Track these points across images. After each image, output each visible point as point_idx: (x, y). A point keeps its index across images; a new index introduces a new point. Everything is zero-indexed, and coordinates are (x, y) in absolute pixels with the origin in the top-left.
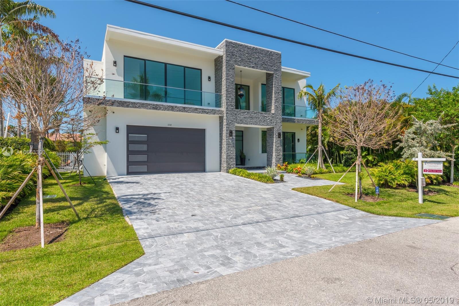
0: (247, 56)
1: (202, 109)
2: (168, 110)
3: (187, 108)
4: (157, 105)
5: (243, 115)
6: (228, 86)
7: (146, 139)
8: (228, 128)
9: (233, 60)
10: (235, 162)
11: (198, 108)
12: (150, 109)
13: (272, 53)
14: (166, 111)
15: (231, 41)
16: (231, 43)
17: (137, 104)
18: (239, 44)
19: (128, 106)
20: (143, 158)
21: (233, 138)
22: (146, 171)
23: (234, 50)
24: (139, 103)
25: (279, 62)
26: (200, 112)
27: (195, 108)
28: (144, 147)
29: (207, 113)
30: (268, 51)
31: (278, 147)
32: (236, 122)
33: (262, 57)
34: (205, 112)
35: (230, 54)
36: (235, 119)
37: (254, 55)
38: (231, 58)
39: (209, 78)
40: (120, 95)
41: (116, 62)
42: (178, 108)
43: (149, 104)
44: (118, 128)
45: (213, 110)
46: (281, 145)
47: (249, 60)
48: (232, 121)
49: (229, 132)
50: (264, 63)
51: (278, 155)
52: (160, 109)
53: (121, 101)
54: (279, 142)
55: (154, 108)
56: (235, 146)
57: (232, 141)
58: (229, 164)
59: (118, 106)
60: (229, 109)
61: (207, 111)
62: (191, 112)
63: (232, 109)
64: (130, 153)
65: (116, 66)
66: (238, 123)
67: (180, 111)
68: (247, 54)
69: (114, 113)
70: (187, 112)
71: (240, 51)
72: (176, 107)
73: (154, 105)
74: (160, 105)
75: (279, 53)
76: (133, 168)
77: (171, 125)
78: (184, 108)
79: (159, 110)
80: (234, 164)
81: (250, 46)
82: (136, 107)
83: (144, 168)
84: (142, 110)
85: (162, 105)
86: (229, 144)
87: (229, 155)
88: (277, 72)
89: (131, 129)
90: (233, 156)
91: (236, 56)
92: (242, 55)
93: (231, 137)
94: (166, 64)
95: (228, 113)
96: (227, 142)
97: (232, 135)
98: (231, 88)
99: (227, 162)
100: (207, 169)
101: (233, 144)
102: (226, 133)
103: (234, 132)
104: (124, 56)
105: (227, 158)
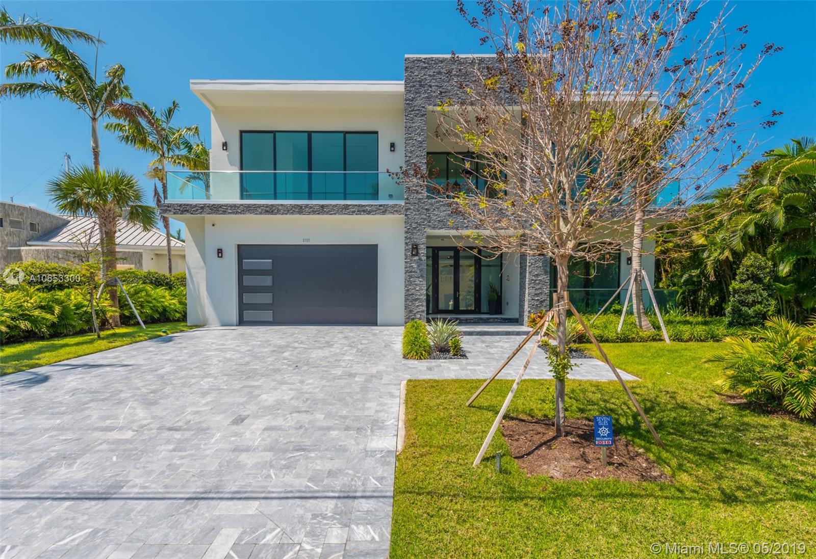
0: (456, 82)
1: (359, 206)
2: (292, 213)
3: (327, 206)
4: (272, 205)
5: (445, 211)
6: (411, 152)
7: (270, 267)
8: (410, 238)
9: (423, 96)
10: (425, 308)
11: (350, 205)
12: (261, 213)
14: (288, 216)
15: (418, 56)
16: (419, 60)
17: (239, 207)
18: (437, 59)
19: (224, 212)
20: (267, 298)
21: (420, 259)
22: (271, 319)
23: (425, 75)
24: (242, 205)
26: (354, 212)
27: (344, 205)
28: (268, 281)
29: (369, 213)
31: (537, 275)
32: (429, 226)
34: (364, 211)
35: (414, 86)
36: (425, 219)
38: (417, 93)
39: (392, 145)
41: (226, 143)
42: (311, 208)
43: (260, 206)
44: (221, 250)
45: (381, 206)
46: (546, 273)
48: (420, 225)
49: (410, 247)
51: (537, 295)
52: (278, 212)
53: (214, 205)
54: (541, 264)
55: (267, 212)
56: (425, 276)
57: (418, 266)
58: (411, 311)
59: (209, 214)
60: (412, 201)
61: (369, 208)
62: (335, 214)
63: (419, 199)
64: (243, 289)
65: (226, 150)
66: (434, 228)
67: (314, 212)
68: (458, 76)
69: (213, 225)
70: (327, 213)
71: (439, 73)
72: (307, 206)
73: (267, 206)
74: (278, 205)
76: (248, 315)
77: (308, 240)
78: (323, 206)
79: (276, 214)
80: (423, 311)
81: (466, 58)
82: (237, 213)
83: (268, 315)
84: (249, 216)
85: (282, 205)
86: (411, 272)
87: (412, 294)
89: (244, 251)
90: (421, 295)
91: (430, 86)
92: (443, 81)
93: (416, 258)
94: (310, 133)
95: (410, 209)
96: (406, 267)
97: (417, 254)
98: (417, 156)
99: (406, 308)
100: (380, 320)
101: (421, 270)
102: (406, 250)
103: (422, 246)
104: (242, 132)
105: (406, 300)
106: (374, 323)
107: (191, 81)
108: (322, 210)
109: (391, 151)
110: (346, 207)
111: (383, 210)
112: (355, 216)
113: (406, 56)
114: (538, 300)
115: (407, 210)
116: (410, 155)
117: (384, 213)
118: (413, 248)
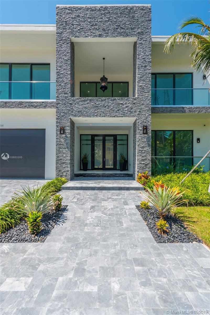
0: (89, 22)
1: (29, 102)
3: (9, 102)
5: (82, 105)
6: (60, 67)
8: (60, 123)
9: (68, 31)
11: (23, 102)
13: (135, 8)
15: (65, 6)
16: (66, 8)
18: (77, 7)
21: (66, 136)
23: (69, 17)
25: (147, 20)
26: (26, 106)
27: (19, 102)
29: (35, 107)
30: (126, 8)
31: (143, 147)
32: (72, 115)
33: (115, 18)
34: (32, 106)
36: (69, 110)
37: (102, 18)
38: (64, 29)
46: (149, 145)
47: (93, 27)
48: (66, 114)
50: (119, 26)
51: (143, 160)
54: (145, 140)
56: (69, 147)
57: (65, 141)
58: (60, 171)
60: (61, 98)
61: (35, 104)
62: (14, 108)
63: (65, 97)
66: (75, 116)
68: (91, 18)
70: (9, 107)
71: (79, 16)
75: (147, 8)
78: (6, 103)
80: (68, 171)
81: (95, 7)
86: (60, 145)
87: (61, 160)
88: (144, 36)
90: (67, 160)
91: (73, 25)
92: (81, 21)
93: (64, 136)
94: (11, 65)
95: (59, 103)
96: (57, 142)
97: (64, 133)
98: (64, 69)
99: (57, 168)
100: (46, 177)
101: (67, 144)
102: (57, 130)
103: (68, 128)
105: (57, 163)
110: (21, 103)
112: (26, 109)
113: (57, 6)
114: (144, 164)
115: (57, 104)
116: (59, 69)
117: (45, 107)
118: (61, 129)
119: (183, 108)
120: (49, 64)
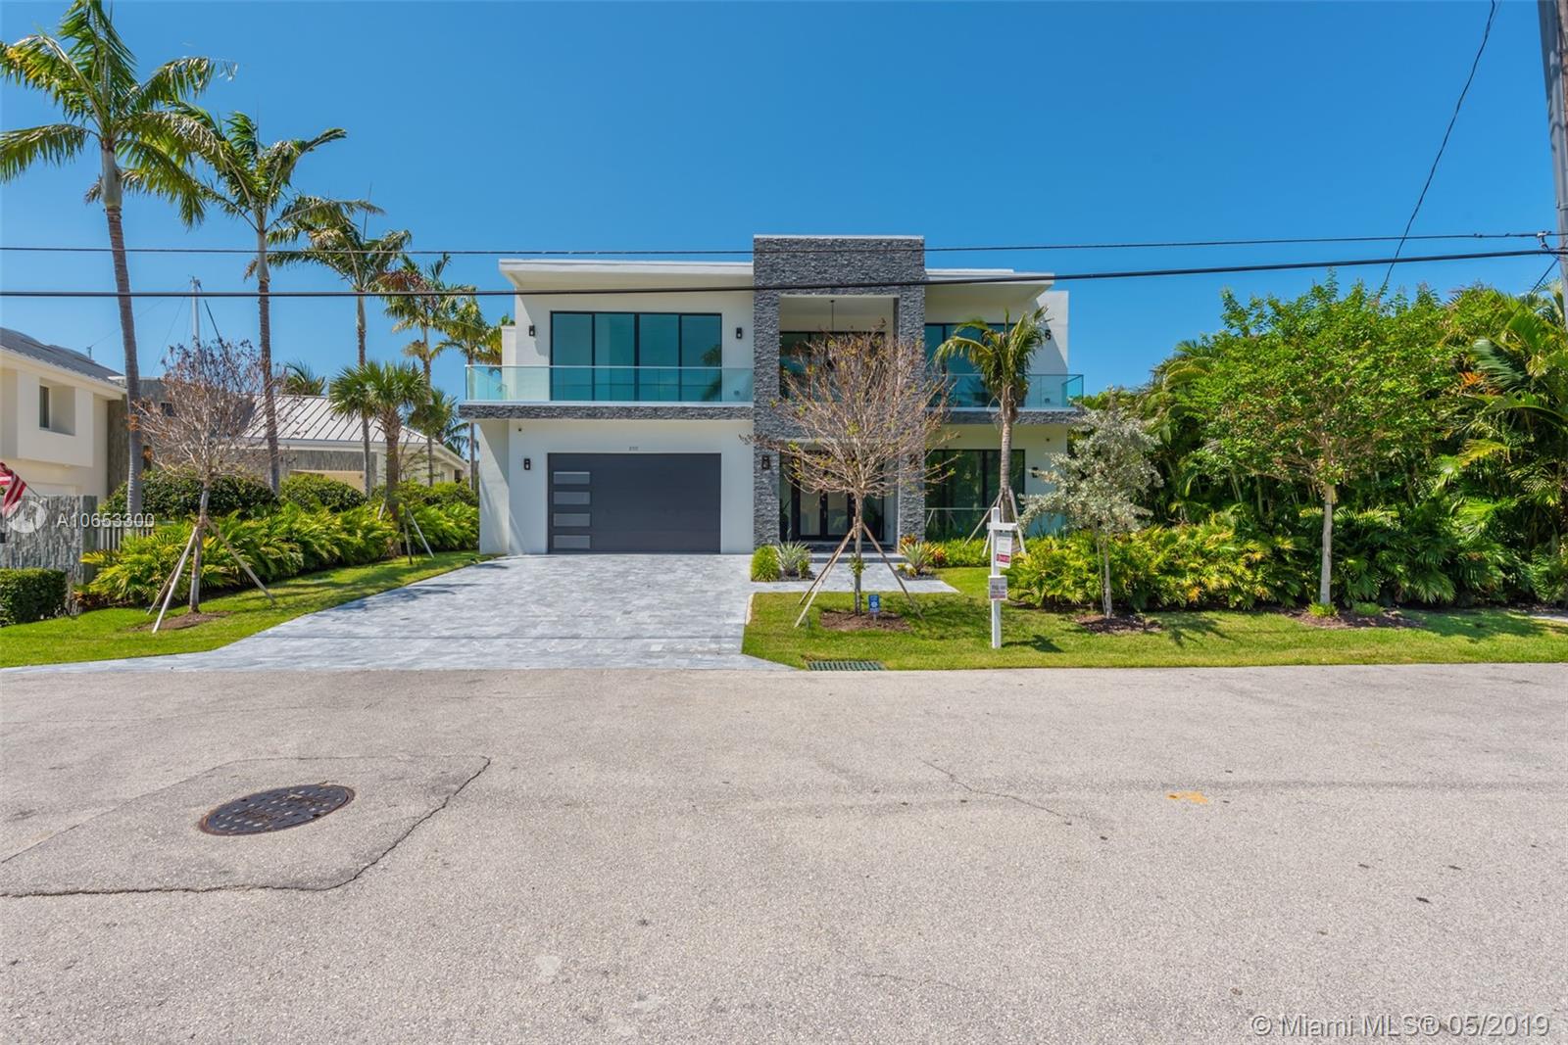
0: (814, 267)
1: (699, 409)
2: (619, 418)
3: (661, 408)
4: (595, 408)
6: (761, 347)
7: (587, 481)
8: (760, 448)
9: (775, 282)
10: (778, 532)
12: (581, 417)
13: (895, 243)
14: (614, 420)
15: (770, 237)
16: (770, 241)
17: (555, 410)
18: (791, 240)
19: (537, 416)
20: (583, 520)
21: (772, 473)
22: (588, 546)
23: (777, 258)
24: (558, 407)
25: (916, 265)
26: (693, 416)
28: (584, 498)
29: (711, 417)
30: (880, 242)
31: (910, 493)
32: (783, 434)
33: (860, 260)
34: (705, 415)
35: (765, 271)
36: (778, 426)
37: (836, 260)
38: (768, 279)
39: (739, 331)
40: (540, 396)
41: (534, 327)
42: (642, 411)
43: (580, 408)
44: (529, 460)
45: (725, 409)
46: (921, 489)
47: (820, 276)
48: (772, 432)
49: (761, 458)
50: (867, 274)
51: (910, 516)
52: (602, 416)
53: (525, 407)
54: (913, 480)
55: (589, 416)
56: (778, 492)
57: (770, 481)
58: (761, 536)
59: (519, 417)
60: (762, 404)
61: (711, 412)
62: (671, 418)
64: (553, 509)
65: (534, 335)
66: (788, 436)
67: (645, 416)
68: (815, 260)
69: (520, 430)
70: (661, 417)
71: (794, 256)
72: (636, 409)
73: (589, 408)
74: (603, 407)
75: (916, 242)
76: (560, 541)
77: (637, 448)
78: (656, 409)
79: (599, 418)
80: (775, 536)
81: (824, 240)
82: (553, 417)
83: (584, 541)
84: (566, 421)
85: (607, 408)
86: (761, 488)
87: (763, 515)
88: (912, 293)
89: (556, 462)
90: (774, 516)
91: (784, 271)
92: (799, 265)
93: (767, 472)
94: (637, 315)
95: (759, 413)
96: (755, 483)
97: (769, 467)
98: (768, 352)
99: (755, 531)
100: (723, 548)
101: (773, 486)
102: (755, 462)
103: (775, 458)
104: (552, 313)
105: (756, 522)
106: (718, 552)
107: (501, 260)
108: (655, 413)
109: (738, 337)
110: (684, 409)
111: (729, 413)
112: (694, 421)
113: (756, 236)
114: (911, 522)
115: (756, 415)
116: (760, 350)
117: (729, 417)
118: (764, 460)
119: (989, 414)
120: (720, 315)
